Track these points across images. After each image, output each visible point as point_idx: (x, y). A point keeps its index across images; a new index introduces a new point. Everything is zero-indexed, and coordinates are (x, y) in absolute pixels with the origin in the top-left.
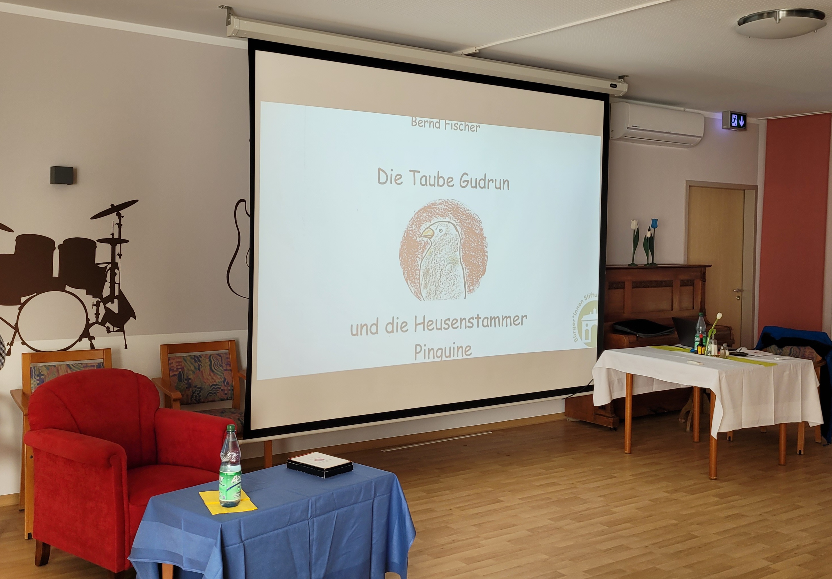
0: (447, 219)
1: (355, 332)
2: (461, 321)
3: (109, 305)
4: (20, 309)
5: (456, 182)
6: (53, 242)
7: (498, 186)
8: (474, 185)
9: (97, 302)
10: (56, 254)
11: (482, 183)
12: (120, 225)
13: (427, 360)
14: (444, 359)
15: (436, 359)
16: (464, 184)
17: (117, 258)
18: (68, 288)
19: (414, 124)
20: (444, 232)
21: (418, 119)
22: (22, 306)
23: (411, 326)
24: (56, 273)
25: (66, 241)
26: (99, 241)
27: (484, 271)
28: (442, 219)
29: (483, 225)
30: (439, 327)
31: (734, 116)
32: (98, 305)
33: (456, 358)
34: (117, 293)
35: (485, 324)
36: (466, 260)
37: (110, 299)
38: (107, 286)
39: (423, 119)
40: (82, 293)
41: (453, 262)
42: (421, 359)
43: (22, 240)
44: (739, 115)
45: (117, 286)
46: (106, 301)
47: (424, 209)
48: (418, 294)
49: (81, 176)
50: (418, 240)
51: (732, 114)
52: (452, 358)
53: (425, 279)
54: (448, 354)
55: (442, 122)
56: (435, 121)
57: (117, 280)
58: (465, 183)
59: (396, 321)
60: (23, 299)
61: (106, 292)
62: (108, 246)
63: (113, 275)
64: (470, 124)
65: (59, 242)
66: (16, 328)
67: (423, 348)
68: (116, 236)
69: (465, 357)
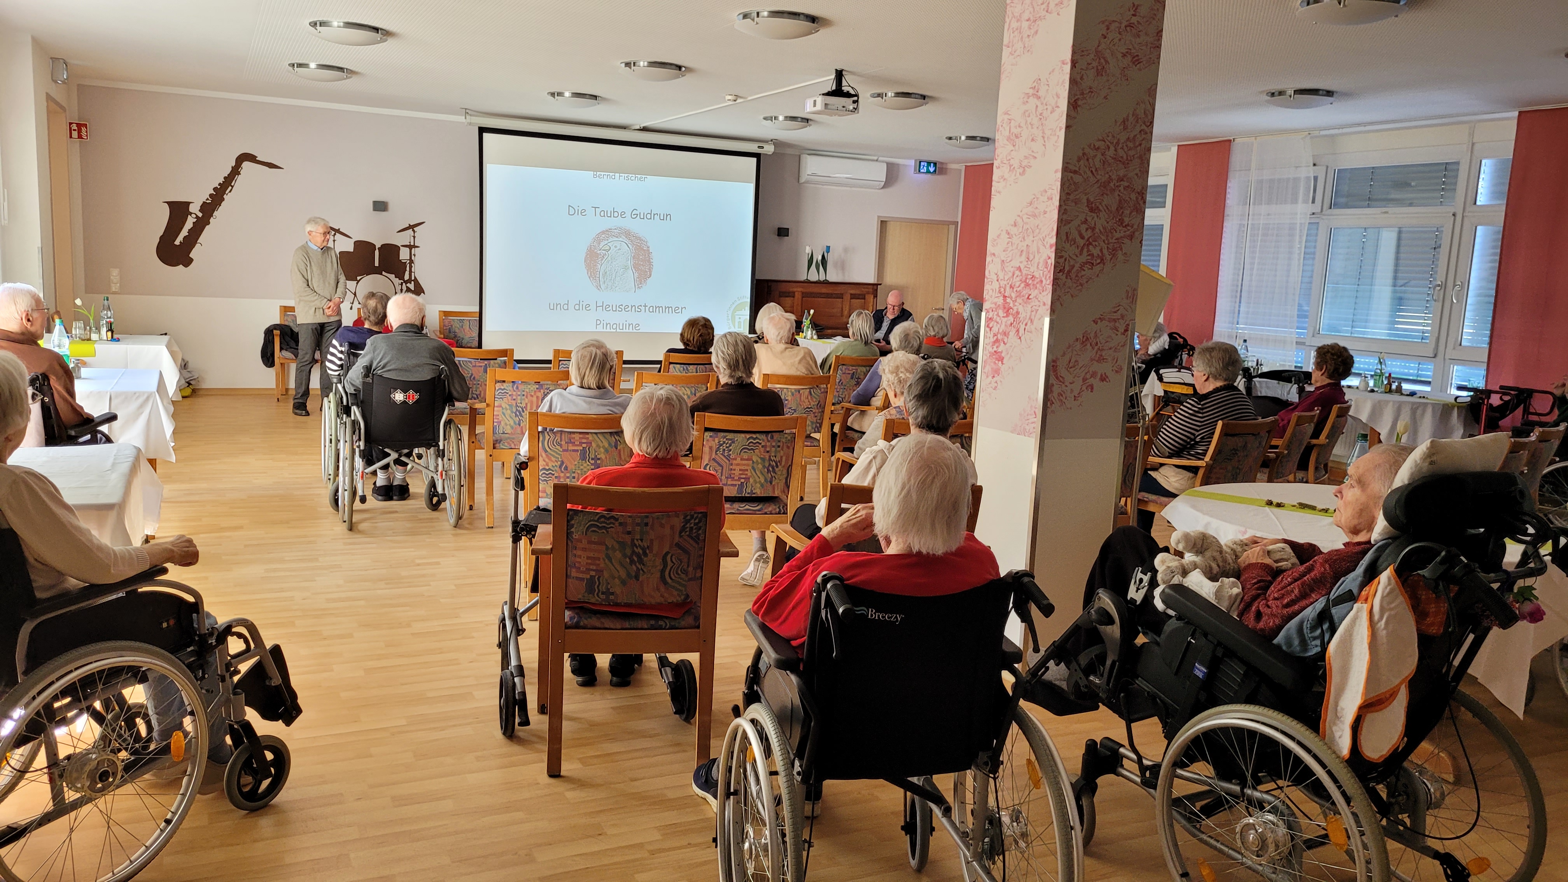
0: (621, 239)
1: (552, 308)
2: (632, 307)
3: (408, 285)
4: (357, 283)
5: (628, 214)
6: (375, 246)
7: (662, 218)
8: (642, 217)
9: (402, 283)
10: (377, 253)
11: (649, 216)
12: (414, 237)
13: (605, 330)
14: (618, 330)
15: (612, 330)
16: (633, 216)
17: (413, 257)
18: (384, 273)
19: (595, 176)
20: (618, 248)
21: (598, 173)
22: (358, 281)
23: (593, 307)
24: (377, 264)
25: (382, 245)
26: (402, 246)
27: (650, 275)
28: (617, 239)
29: (649, 244)
30: (614, 309)
31: (922, 164)
32: (402, 284)
33: (627, 331)
34: (413, 278)
35: (651, 310)
36: (636, 267)
37: (409, 281)
38: (407, 273)
39: (602, 173)
40: (392, 276)
41: (626, 268)
42: (600, 329)
43: (357, 244)
44: (929, 163)
45: (413, 274)
46: (406, 282)
47: (603, 232)
48: (599, 287)
49: (390, 206)
50: (599, 252)
51: (920, 162)
52: (624, 330)
53: (603, 277)
54: (621, 328)
55: (617, 175)
56: (611, 174)
57: (413, 270)
58: (635, 215)
59: (581, 303)
60: (359, 278)
61: (407, 277)
62: (408, 249)
63: (411, 267)
64: (639, 176)
65: (378, 246)
66: (355, 294)
67: (602, 322)
68: (412, 244)
69: (635, 331)
